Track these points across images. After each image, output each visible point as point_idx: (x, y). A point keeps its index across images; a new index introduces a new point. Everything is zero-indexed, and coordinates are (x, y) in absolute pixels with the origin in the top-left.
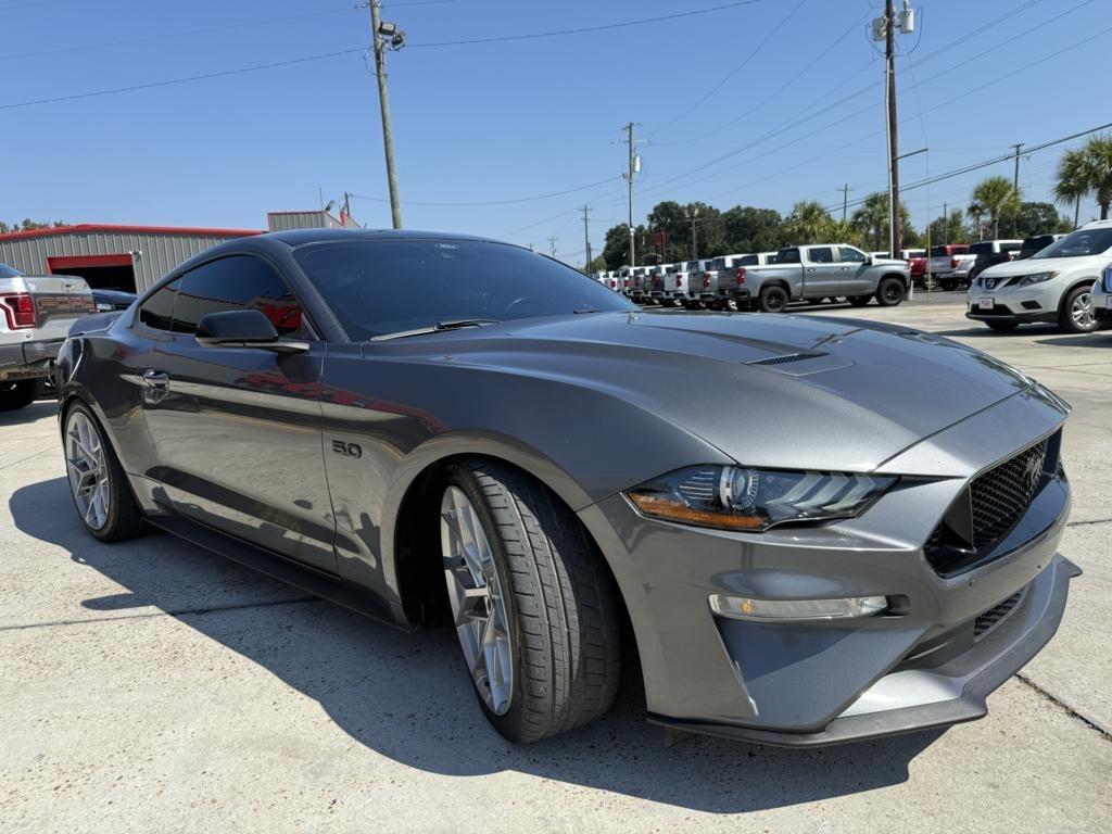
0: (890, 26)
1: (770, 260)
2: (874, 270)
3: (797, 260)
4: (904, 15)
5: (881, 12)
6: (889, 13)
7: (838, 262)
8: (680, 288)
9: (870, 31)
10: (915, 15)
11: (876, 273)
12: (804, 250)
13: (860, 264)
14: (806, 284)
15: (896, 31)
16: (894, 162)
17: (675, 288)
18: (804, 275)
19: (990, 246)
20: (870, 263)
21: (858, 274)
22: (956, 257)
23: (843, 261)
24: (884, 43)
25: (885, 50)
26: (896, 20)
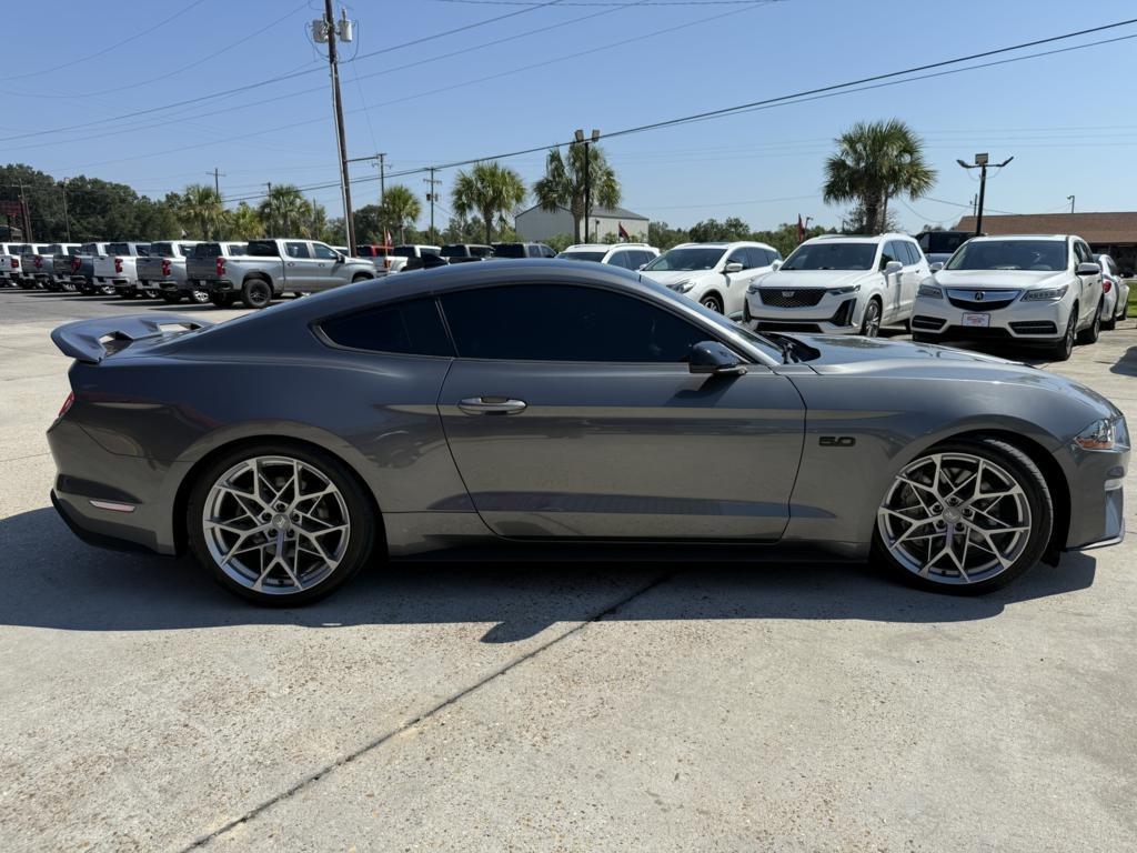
0: (331, 32)
1: (234, 251)
2: (346, 268)
3: (275, 253)
4: (343, 24)
5: (320, 15)
6: (329, 18)
7: (314, 258)
8: (121, 274)
9: (310, 31)
10: (353, 27)
11: (348, 271)
12: (281, 243)
13: (334, 261)
14: (288, 278)
15: (337, 38)
16: (345, 163)
17: (115, 274)
18: (284, 269)
19: (413, 250)
20: (343, 261)
21: (334, 270)
22: (389, 258)
23: (318, 258)
24: (327, 44)
25: (328, 53)
26: (337, 29)
